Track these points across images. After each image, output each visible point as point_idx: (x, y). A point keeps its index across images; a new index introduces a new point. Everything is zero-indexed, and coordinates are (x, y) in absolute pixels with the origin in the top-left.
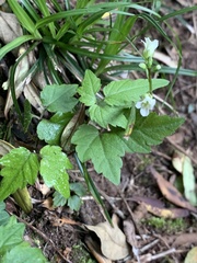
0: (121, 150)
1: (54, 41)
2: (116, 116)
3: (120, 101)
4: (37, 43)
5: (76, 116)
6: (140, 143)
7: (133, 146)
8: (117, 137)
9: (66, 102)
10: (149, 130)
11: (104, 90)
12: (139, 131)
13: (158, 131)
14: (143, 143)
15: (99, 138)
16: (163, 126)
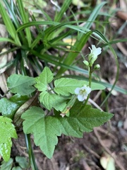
0: (59, 131)
1: (29, 49)
2: (60, 103)
3: (66, 92)
4: (16, 48)
5: (31, 100)
6: (75, 129)
7: (69, 130)
8: (57, 120)
9: (26, 89)
10: (84, 119)
11: (55, 82)
12: (76, 119)
13: (90, 121)
14: (78, 129)
15: (43, 119)
16: (95, 118)
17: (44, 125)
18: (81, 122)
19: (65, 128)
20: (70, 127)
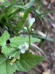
0: (14, 69)
2: (14, 52)
6: (23, 66)
7: (20, 68)
10: (28, 61)
13: (32, 62)
14: (25, 67)
15: (5, 62)
16: (35, 60)
17: (5, 66)
18: (27, 63)
19: (18, 67)
20: (21, 66)
